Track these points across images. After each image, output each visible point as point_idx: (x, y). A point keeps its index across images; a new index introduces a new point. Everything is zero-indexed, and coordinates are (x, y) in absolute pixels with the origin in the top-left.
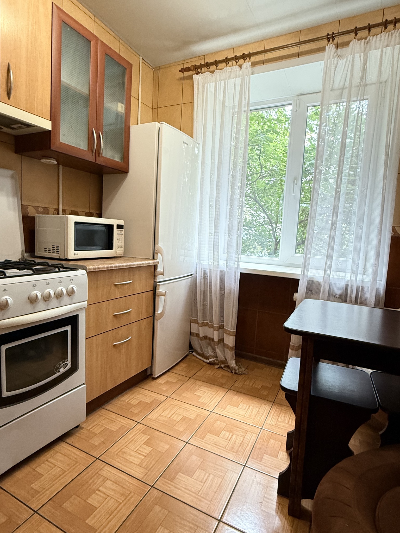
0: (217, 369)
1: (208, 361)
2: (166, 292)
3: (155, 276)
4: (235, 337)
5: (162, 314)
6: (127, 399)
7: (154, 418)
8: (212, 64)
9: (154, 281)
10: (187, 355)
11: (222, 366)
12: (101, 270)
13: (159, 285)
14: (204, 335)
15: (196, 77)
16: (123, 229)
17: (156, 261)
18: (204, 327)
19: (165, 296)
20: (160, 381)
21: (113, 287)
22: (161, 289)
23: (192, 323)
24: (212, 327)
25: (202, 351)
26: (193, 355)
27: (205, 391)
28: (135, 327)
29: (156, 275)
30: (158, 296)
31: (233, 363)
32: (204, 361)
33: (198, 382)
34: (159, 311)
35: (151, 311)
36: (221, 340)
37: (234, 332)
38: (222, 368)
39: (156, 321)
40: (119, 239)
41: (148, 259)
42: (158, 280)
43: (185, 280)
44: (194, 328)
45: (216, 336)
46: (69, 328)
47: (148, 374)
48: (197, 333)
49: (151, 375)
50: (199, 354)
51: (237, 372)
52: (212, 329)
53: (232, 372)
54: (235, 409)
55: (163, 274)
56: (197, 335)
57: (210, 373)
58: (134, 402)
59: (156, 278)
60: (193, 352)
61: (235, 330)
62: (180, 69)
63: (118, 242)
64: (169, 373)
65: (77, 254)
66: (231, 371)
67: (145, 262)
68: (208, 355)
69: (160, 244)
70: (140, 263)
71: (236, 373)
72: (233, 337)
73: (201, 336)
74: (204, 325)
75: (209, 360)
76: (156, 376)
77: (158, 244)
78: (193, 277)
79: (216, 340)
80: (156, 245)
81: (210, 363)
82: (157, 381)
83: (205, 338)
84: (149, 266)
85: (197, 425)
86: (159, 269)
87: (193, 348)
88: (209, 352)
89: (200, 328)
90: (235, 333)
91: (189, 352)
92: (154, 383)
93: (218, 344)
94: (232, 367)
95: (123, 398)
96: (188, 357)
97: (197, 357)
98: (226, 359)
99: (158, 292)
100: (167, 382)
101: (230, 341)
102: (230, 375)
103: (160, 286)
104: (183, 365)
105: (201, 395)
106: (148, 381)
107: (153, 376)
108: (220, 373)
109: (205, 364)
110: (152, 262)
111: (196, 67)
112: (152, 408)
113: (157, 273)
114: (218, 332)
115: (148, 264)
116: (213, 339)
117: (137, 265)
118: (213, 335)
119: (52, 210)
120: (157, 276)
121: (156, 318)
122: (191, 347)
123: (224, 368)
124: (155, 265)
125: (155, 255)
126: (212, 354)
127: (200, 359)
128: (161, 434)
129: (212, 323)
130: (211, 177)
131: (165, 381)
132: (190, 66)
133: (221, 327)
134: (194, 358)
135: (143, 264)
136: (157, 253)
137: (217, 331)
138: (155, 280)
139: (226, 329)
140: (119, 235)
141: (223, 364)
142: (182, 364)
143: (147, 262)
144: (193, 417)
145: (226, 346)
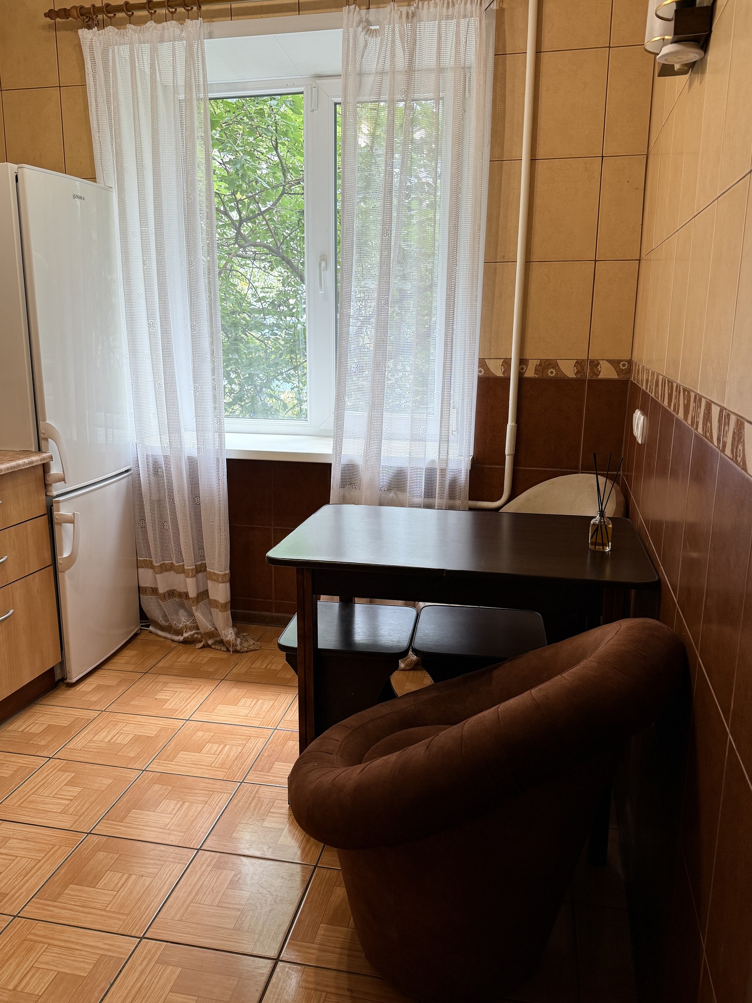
0: (201, 650)
1: (181, 638)
2: (74, 514)
3: (46, 486)
4: (228, 585)
5: (72, 559)
6: (21, 726)
7: (79, 746)
8: (119, 9)
9: (46, 495)
10: (136, 635)
11: (210, 642)
13: (58, 502)
14: (167, 589)
15: (85, 34)
17: (45, 455)
18: (166, 574)
19: (72, 522)
20: (83, 687)
22: (63, 510)
23: (139, 569)
24: (181, 570)
25: (167, 621)
26: (151, 632)
27: (175, 690)
28: (18, 592)
29: (49, 482)
30: (60, 524)
31: (229, 634)
32: (173, 641)
33: (162, 678)
34: (65, 553)
35: (47, 555)
36: (203, 595)
37: (225, 574)
38: (209, 646)
39: (60, 575)
41: (27, 453)
42: (55, 493)
43: (115, 484)
44: (147, 578)
45: (191, 587)
47: (57, 679)
48: (153, 586)
49: (63, 679)
50: (162, 628)
51: (239, 648)
52: (182, 575)
53: (228, 650)
54: (231, 709)
55: (64, 480)
56: (154, 591)
57: (186, 658)
58: (35, 729)
59: (50, 488)
60: (148, 626)
61: (228, 572)
62: (47, 11)
64: (100, 672)
66: (227, 648)
67: (23, 462)
68: (181, 625)
69: (51, 419)
70: (14, 464)
71: (236, 651)
72: (224, 584)
73: (161, 591)
74: (165, 568)
75: (182, 635)
76: (74, 680)
77: (44, 420)
78: (131, 474)
79: (192, 594)
80: (41, 423)
81: (185, 642)
82: (77, 689)
83: (171, 594)
84: (32, 469)
85: (161, 744)
86: (55, 470)
87: (148, 619)
88: (182, 620)
89: (158, 576)
90: (228, 577)
91: (139, 627)
92: (71, 692)
93: (198, 603)
94: (229, 642)
95: (11, 727)
96: (140, 637)
97: (157, 635)
98: (217, 630)
99: (57, 517)
100: (99, 688)
101: (221, 592)
102: (225, 655)
103: (61, 504)
104: (128, 653)
105: (167, 698)
106: (57, 692)
107: (68, 681)
108: (208, 655)
109: (174, 645)
110: (36, 459)
112: (73, 733)
113: (49, 479)
114: (195, 578)
115: (29, 463)
116: (186, 595)
117: (8, 469)
118: (186, 587)
120: (51, 485)
121: (60, 567)
122: (144, 617)
123: (213, 647)
124: (43, 464)
125: (43, 443)
126: (188, 623)
127: (166, 638)
128: (96, 767)
129: (182, 564)
130: (144, 264)
131: (94, 686)
133: (201, 569)
134: (152, 637)
135: (19, 465)
136: (46, 439)
137: (192, 577)
138: (48, 494)
139: (210, 572)
141: (210, 638)
142: (127, 651)
143: (26, 460)
144: (152, 733)
145: (214, 604)
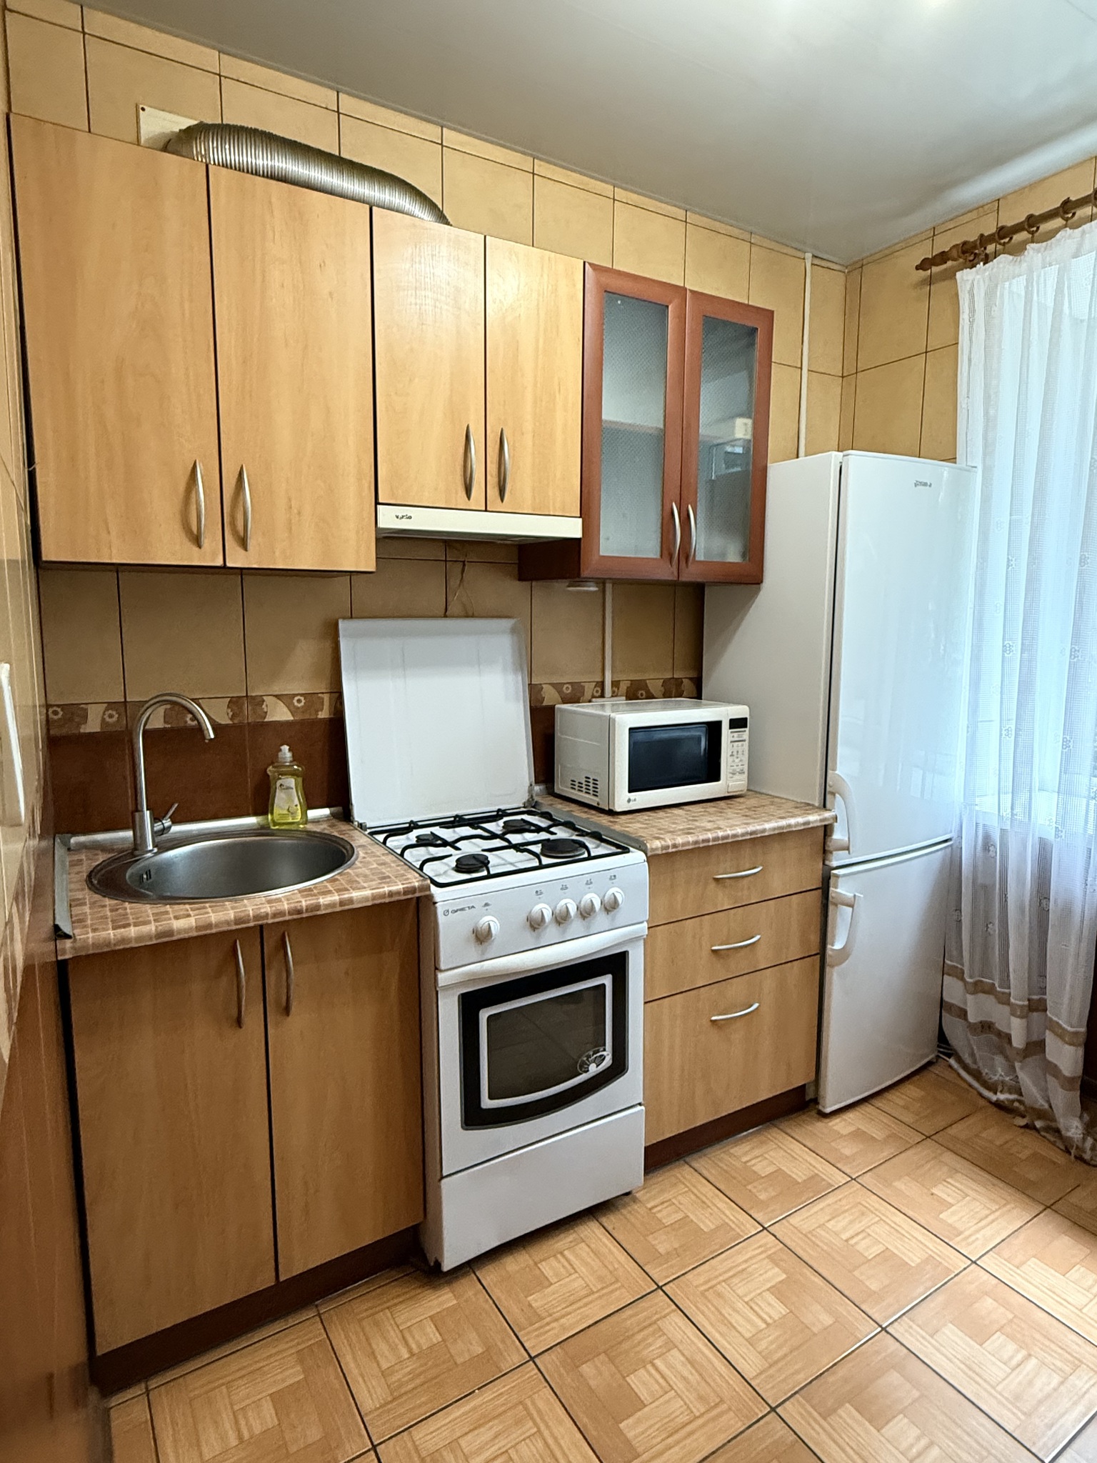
0: (1023, 1130)
1: (994, 1098)
2: (855, 896)
3: (825, 852)
4: (1081, 1051)
5: (844, 953)
6: (746, 1154)
7: (806, 1227)
8: (1017, 228)
9: (824, 864)
10: (930, 1064)
11: (1038, 1124)
12: (680, 848)
13: (837, 876)
14: (980, 1019)
15: (966, 278)
16: (746, 727)
17: (827, 814)
18: (981, 996)
19: (852, 906)
20: (837, 1124)
21: (712, 885)
22: (842, 889)
23: (945, 976)
24: (1004, 1000)
25: (975, 1062)
26: (950, 1066)
27: (966, 1190)
28: (769, 981)
29: (831, 849)
30: (836, 905)
31: (1073, 1128)
32: (981, 1095)
33: (949, 1157)
34: (837, 944)
35: (814, 938)
36: (1035, 1047)
37: (1076, 1033)
38: (1034, 1128)
39: (828, 969)
40: (735, 753)
41: (807, 807)
42: (834, 864)
44: (954, 991)
45: (1017, 1031)
46: (607, 980)
47: (807, 1098)
48: (961, 1007)
49: (815, 1101)
50: (966, 1067)
51: (1087, 1156)
52: (1007, 1009)
53: (1068, 1151)
54: (1054, 1278)
55: (848, 849)
56: (963, 1014)
57: (995, 1134)
58: (763, 1168)
59: (829, 856)
60: (949, 1056)
61: (1083, 1030)
62: (919, 262)
63: (734, 761)
64: (867, 1109)
65: (635, 800)
66: (1066, 1148)
67: (796, 821)
68: (996, 1078)
69: (844, 768)
70: (783, 823)
71: (1080, 1158)
72: (1072, 1049)
73: (972, 1018)
74: (978, 988)
75: (996, 1093)
76: (828, 1110)
77: (834, 770)
78: (951, 846)
79: (1018, 1041)
80: (830, 772)
81: (998, 1105)
82: (830, 1124)
83: (986, 1027)
84: (807, 831)
85: (921, 1289)
86: (838, 835)
87: (948, 1044)
88: (998, 1072)
89: (968, 996)
90: (1082, 1039)
91: (936, 1053)
92: (820, 1126)
93: (1025, 1057)
94: (1070, 1139)
95: (736, 1149)
96: (934, 1069)
97: (959, 1075)
98: (1051, 1107)
99: (833, 895)
100: (858, 1135)
101: (1067, 1058)
102: (1060, 1158)
103: (840, 880)
104: (911, 1090)
105: (950, 1200)
106: (804, 1117)
107: (820, 1108)
108: (1030, 1145)
109: (983, 1103)
110: (814, 818)
111: (966, 247)
112: (803, 1199)
113: (830, 845)
114: (1024, 1020)
115: (804, 824)
116: (1009, 1037)
117: (774, 829)
118: (1010, 1028)
119: (589, 689)
120: (831, 853)
121: (828, 960)
122: (942, 1038)
123: (1043, 1133)
124: (825, 826)
125: (828, 797)
126: (1007, 1079)
127: (970, 1086)
128: (817, 1280)
129: (1007, 991)
130: (1008, 566)
131: (852, 1129)
132: (946, 250)
133: (1036, 1006)
134: (948, 1075)
135: (789, 826)
136: (833, 794)
137: (1021, 1017)
138: (827, 863)
139: (1051, 1020)
140: (736, 744)
141: (1039, 1118)
142: (911, 1087)
143: (800, 820)
144: (914, 1259)
145: (1053, 1070)
